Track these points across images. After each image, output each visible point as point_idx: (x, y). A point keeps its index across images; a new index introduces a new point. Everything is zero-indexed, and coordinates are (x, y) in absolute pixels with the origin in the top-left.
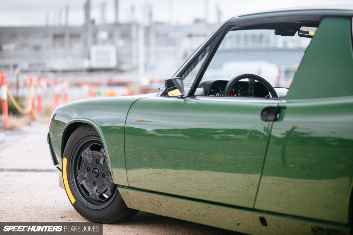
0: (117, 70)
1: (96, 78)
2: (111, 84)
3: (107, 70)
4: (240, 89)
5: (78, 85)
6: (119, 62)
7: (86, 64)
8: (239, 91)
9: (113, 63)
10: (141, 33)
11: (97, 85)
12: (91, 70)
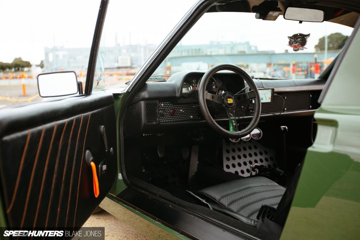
0: (131, 68)
1: (120, 71)
2: (128, 74)
3: (126, 67)
4: (214, 81)
5: (111, 75)
6: (132, 64)
7: (116, 65)
8: (214, 84)
9: (129, 64)
10: (142, 49)
11: (121, 75)
12: (119, 68)
